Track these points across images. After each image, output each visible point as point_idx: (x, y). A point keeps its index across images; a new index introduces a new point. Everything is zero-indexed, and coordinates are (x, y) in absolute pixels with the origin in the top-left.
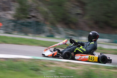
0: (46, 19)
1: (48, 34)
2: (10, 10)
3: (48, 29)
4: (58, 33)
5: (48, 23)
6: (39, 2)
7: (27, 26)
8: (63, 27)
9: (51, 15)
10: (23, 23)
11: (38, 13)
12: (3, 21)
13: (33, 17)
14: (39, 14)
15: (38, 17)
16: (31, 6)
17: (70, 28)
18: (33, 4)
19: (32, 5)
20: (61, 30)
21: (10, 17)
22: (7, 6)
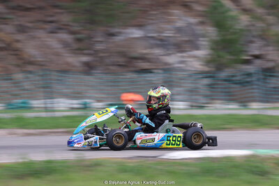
2: (197, 48)
6: (268, 17)
7: (242, 83)
10: (233, 76)
11: (268, 46)
12: (181, 79)
13: (257, 57)
14: (271, 48)
15: (270, 57)
16: (249, 31)
18: (253, 25)
19: (252, 28)
21: (197, 65)
22: (187, 39)
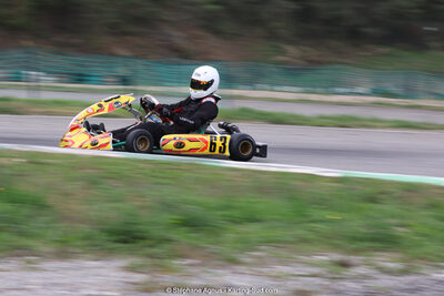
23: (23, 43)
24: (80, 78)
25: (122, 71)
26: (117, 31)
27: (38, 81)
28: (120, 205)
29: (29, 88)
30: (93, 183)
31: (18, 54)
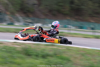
0: (7, 10)
1: (9, 22)
3: (9, 18)
4: (17, 21)
5: (8, 13)
8: (21, 16)
9: (10, 6)
17: (28, 16)
20: (20, 19)
23: (67, 18)
24: (81, 28)
25: (92, 26)
26: (91, 16)
27: (70, 28)
28: (89, 61)
29: (68, 30)
30: (83, 55)
31: (66, 21)
